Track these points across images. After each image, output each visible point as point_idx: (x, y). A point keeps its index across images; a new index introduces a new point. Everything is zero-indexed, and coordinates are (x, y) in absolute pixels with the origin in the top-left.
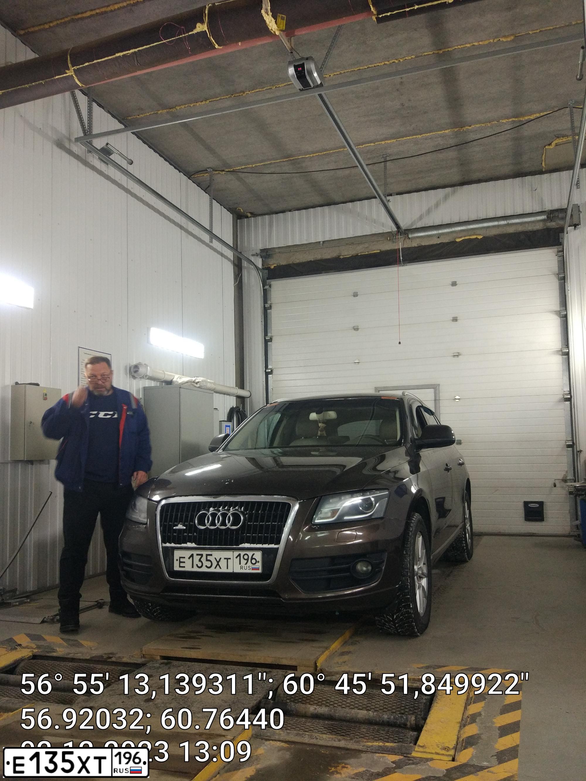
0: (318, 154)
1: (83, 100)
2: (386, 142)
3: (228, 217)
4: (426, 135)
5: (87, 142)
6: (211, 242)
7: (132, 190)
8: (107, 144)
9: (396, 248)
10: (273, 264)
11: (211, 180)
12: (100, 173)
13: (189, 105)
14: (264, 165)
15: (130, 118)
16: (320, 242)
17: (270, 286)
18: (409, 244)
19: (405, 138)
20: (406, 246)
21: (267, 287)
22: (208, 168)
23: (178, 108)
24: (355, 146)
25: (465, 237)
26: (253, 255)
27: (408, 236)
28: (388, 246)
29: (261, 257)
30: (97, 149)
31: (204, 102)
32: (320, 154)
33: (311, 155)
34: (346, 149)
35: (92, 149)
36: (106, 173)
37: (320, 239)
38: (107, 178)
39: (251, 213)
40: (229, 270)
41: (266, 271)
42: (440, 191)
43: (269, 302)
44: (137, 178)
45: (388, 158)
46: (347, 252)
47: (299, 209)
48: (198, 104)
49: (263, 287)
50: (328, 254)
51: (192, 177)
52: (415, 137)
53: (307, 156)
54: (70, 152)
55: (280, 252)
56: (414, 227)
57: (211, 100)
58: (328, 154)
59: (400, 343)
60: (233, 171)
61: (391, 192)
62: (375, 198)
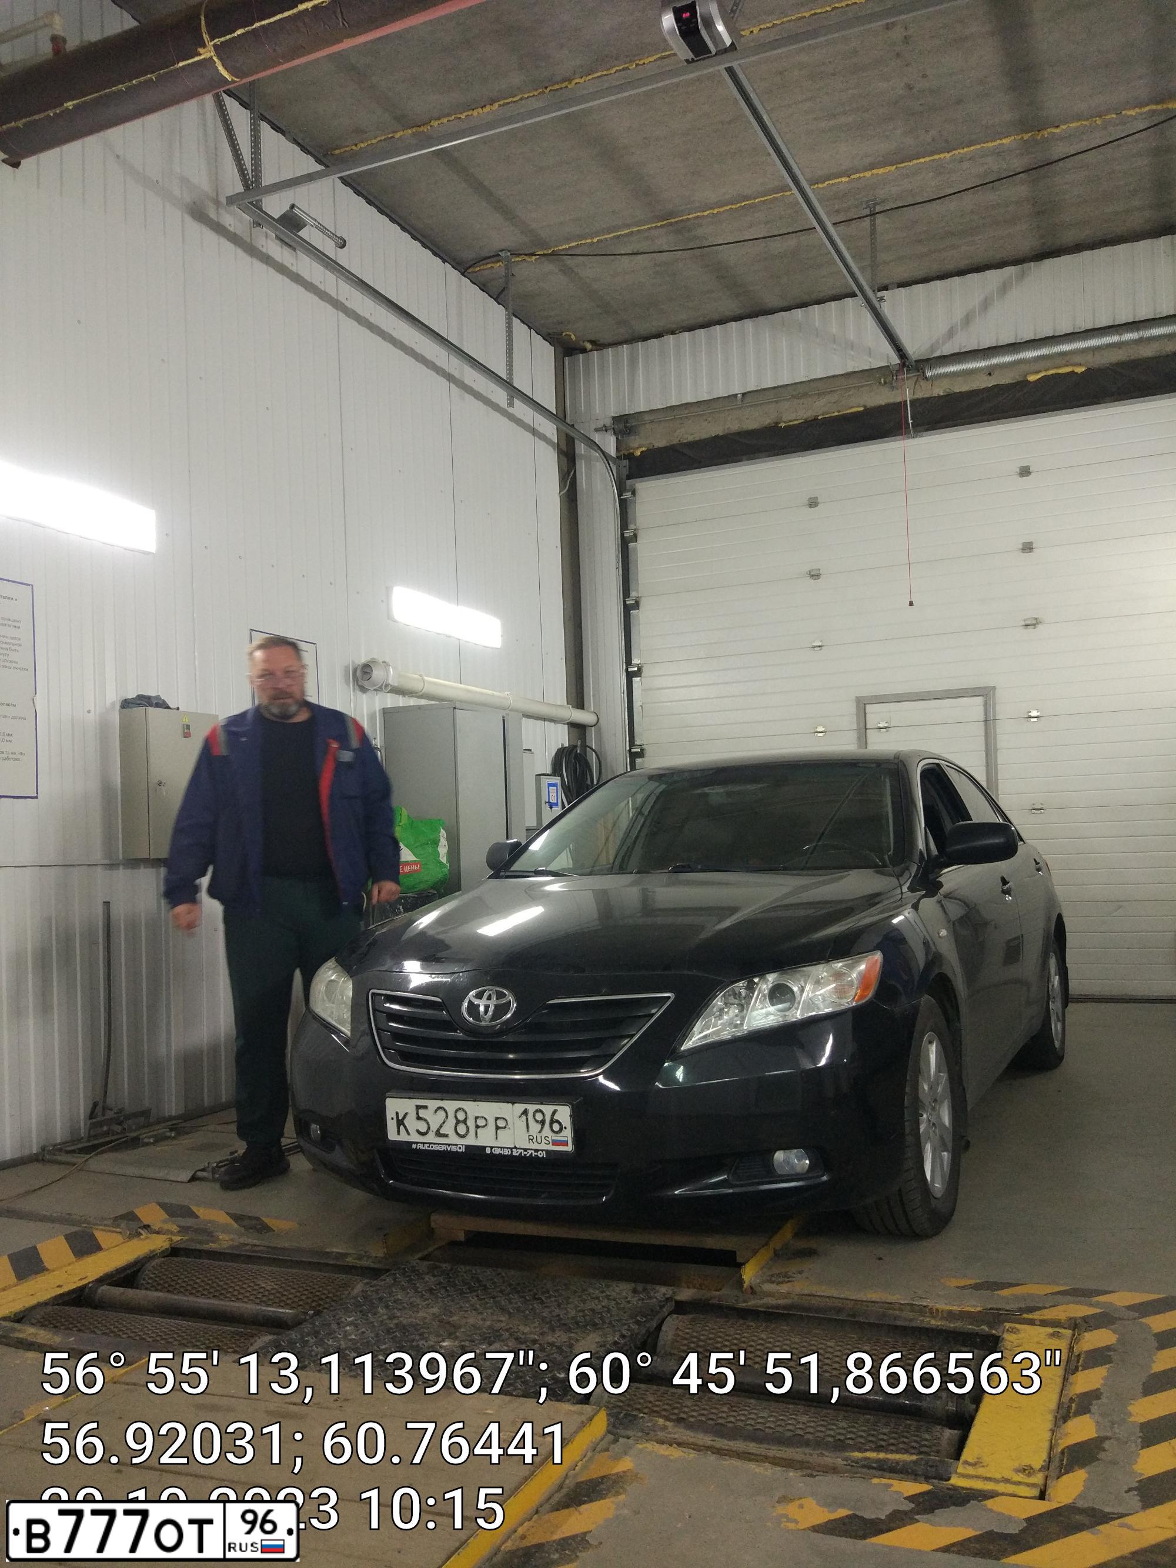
0: (728, 207)
1: (240, 117)
2: (875, 171)
3: (546, 352)
4: (961, 151)
5: (251, 203)
6: (511, 404)
7: (347, 304)
8: (293, 206)
9: (899, 399)
10: (638, 446)
11: (509, 276)
12: (281, 269)
13: (459, 116)
14: (618, 237)
15: (337, 152)
16: (735, 396)
17: (634, 493)
18: (925, 391)
19: (915, 162)
20: (919, 395)
21: (627, 495)
22: (502, 250)
23: (435, 123)
24: (811, 185)
25: (1046, 370)
26: (597, 430)
27: (924, 373)
28: (882, 397)
29: (615, 433)
30: (273, 218)
31: (488, 109)
32: (733, 207)
33: (715, 211)
34: (788, 193)
35: (261, 219)
36: (294, 269)
37: (737, 389)
38: (296, 278)
39: (592, 342)
40: (549, 462)
41: (625, 462)
42: (990, 273)
43: (632, 527)
44: (358, 278)
45: (878, 208)
46: (794, 414)
47: (691, 329)
48: (475, 113)
49: (620, 494)
50: (753, 420)
51: (470, 270)
52: (936, 157)
53: (706, 213)
54: (219, 229)
55: (652, 422)
56: (937, 354)
57: (502, 102)
58: (751, 206)
59: (911, 604)
60: (553, 254)
61: (886, 282)
62: (853, 295)
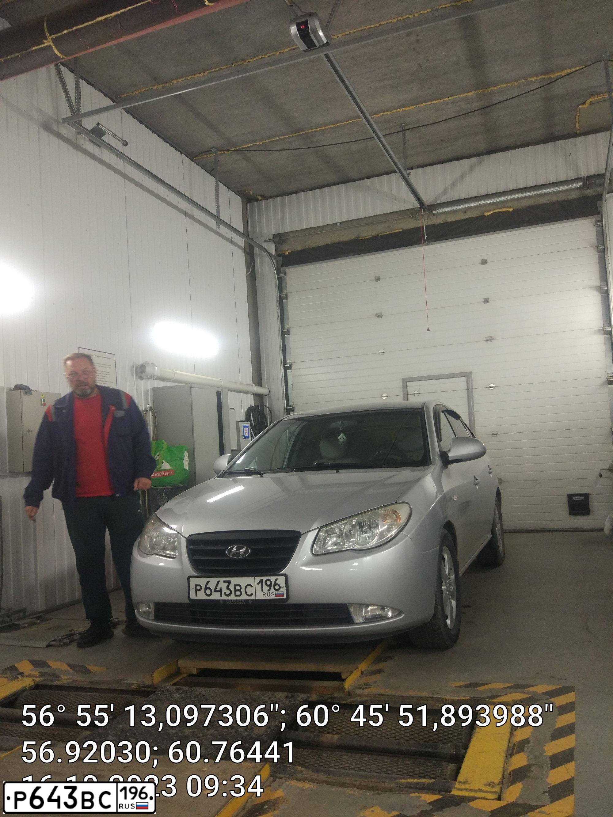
0: (330, 127)
1: (69, 77)
2: (404, 109)
3: (237, 201)
4: (447, 99)
5: (76, 122)
6: (219, 228)
7: (129, 175)
8: (98, 124)
9: (420, 225)
10: (287, 249)
11: (216, 161)
12: (94, 157)
13: (187, 78)
14: (273, 141)
15: (123, 96)
16: (337, 223)
17: (285, 274)
18: (433, 221)
19: (424, 104)
20: (430, 223)
21: (282, 275)
22: (212, 148)
23: (175, 82)
24: (371, 115)
25: (494, 210)
26: (265, 241)
27: (432, 212)
28: (411, 224)
29: (275, 243)
30: (87, 130)
31: (202, 74)
32: (332, 126)
33: (323, 128)
34: (361, 119)
35: (81, 130)
36: (100, 157)
37: (337, 220)
38: (102, 162)
39: (261, 196)
40: (240, 258)
41: (281, 258)
42: (464, 161)
43: (285, 291)
44: (134, 162)
45: (407, 128)
46: (366, 233)
47: (313, 189)
48: (196, 77)
49: (278, 275)
50: (346, 236)
51: (196, 158)
52: (435, 102)
53: (318, 129)
54: (59, 136)
55: (294, 237)
56: (439, 202)
57: (209, 71)
58: (341, 126)
59: (428, 330)
60: (239, 150)
61: (412, 165)
62: (395, 172)
